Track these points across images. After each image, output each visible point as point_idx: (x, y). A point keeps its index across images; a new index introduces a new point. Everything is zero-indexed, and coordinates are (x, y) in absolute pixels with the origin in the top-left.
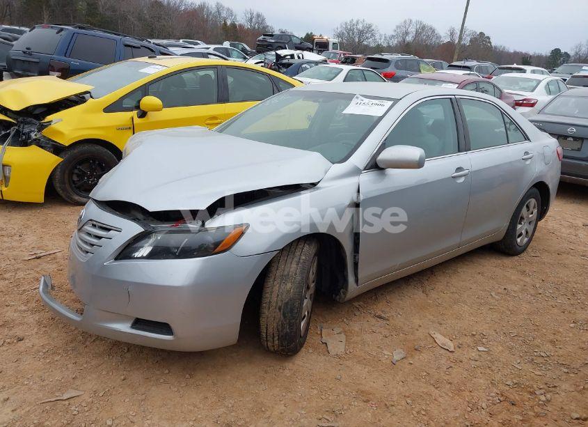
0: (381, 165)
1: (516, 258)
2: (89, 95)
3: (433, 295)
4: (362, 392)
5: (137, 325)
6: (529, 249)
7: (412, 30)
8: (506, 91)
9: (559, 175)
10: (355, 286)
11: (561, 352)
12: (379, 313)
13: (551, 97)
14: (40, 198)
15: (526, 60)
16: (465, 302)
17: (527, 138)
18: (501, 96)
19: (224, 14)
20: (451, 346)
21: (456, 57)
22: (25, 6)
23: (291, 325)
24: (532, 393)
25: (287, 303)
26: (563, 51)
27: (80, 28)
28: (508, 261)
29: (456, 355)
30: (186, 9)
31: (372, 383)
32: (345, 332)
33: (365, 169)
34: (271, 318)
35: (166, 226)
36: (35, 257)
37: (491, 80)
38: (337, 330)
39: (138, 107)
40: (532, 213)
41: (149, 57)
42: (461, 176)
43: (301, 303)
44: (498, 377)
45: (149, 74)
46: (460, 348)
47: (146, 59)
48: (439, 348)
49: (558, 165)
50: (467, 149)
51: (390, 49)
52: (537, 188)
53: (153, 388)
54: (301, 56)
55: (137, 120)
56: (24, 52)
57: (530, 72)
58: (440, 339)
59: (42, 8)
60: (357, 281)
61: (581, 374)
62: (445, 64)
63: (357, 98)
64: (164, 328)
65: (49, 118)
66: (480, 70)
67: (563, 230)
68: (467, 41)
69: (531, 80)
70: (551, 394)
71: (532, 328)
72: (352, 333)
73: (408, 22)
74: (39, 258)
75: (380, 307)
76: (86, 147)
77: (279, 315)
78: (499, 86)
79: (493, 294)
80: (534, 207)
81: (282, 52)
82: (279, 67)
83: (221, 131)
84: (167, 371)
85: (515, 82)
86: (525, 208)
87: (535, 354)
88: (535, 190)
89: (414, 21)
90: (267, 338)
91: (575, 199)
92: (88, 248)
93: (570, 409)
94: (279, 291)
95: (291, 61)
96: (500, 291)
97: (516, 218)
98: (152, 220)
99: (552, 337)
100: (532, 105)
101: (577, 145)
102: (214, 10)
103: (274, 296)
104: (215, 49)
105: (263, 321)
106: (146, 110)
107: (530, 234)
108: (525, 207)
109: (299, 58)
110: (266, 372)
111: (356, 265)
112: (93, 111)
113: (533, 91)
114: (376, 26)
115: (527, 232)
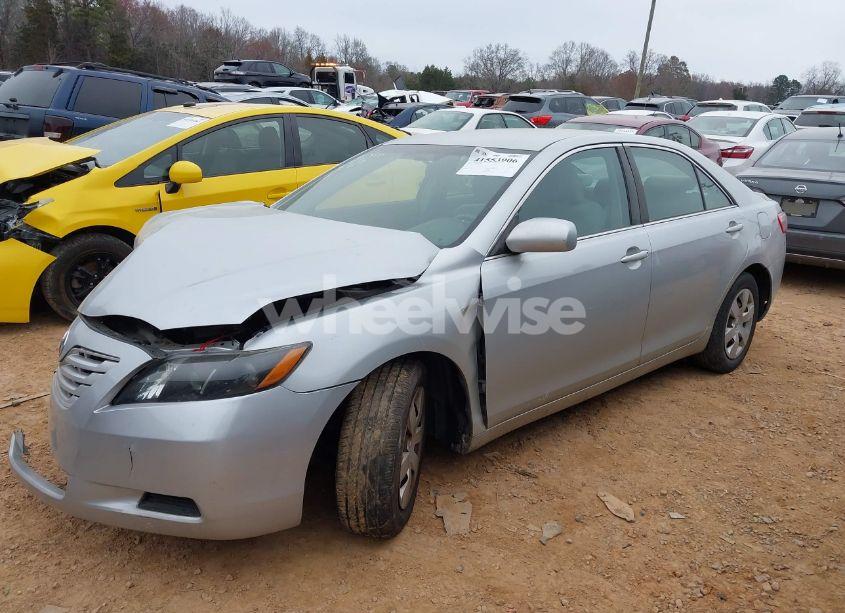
0: (513, 249)
1: (726, 376)
2: (93, 162)
3: (605, 436)
4: (494, 589)
5: (148, 504)
6: (746, 363)
7: (576, 57)
8: (707, 136)
9: (783, 253)
10: (483, 428)
11: (793, 515)
12: (524, 467)
13: (772, 142)
14: (24, 316)
15: (739, 92)
16: (651, 446)
17: (732, 202)
18: (699, 145)
19: (307, 44)
20: (629, 512)
21: (637, 92)
22: (22, 42)
23: (381, 493)
24: (752, 579)
25: (374, 461)
26: (790, 79)
27: (88, 67)
28: (714, 382)
29: (637, 526)
30: (252, 39)
31: (509, 576)
32: (471, 498)
33: (488, 256)
34: (352, 483)
35: (187, 351)
36: (10, 403)
37: (686, 123)
38: (459, 496)
39: (166, 178)
40: (747, 310)
41: (186, 106)
42: (635, 260)
43: (398, 459)
44: (700, 557)
45: (183, 130)
46: (643, 515)
47: (180, 109)
48: (612, 516)
49: (781, 239)
50: (644, 220)
51: (545, 84)
52: (751, 273)
53: (176, 598)
54: (415, 98)
55: (166, 197)
56: (8, 106)
57: (741, 110)
58: (614, 503)
59: (46, 44)
60: (485, 421)
61: (823, 547)
62: (622, 102)
63: (478, 151)
64: (187, 505)
65: (33, 198)
66: (671, 109)
67: (795, 332)
68: (653, 70)
69: (745, 120)
70: (779, 579)
71: (750, 480)
72: (481, 500)
73: (569, 46)
74: (18, 404)
75: (524, 459)
76: (91, 239)
77: (364, 480)
78: (698, 131)
79: (693, 431)
80: (749, 302)
81: (388, 94)
82: (384, 116)
83: (284, 208)
84: (198, 571)
85: (720, 124)
86: (735, 303)
87: (756, 519)
88: (750, 276)
89: (578, 44)
90: (347, 514)
91: (812, 287)
92: (72, 388)
93: (809, 601)
94: (362, 443)
95: (401, 106)
96: (703, 426)
97: (723, 318)
98: (168, 343)
99: (780, 493)
100: (746, 156)
101: (810, 209)
102: (292, 39)
103: (356, 449)
104: (292, 93)
105: (340, 488)
106: (178, 181)
107: (745, 340)
108: (735, 301)
109: (413, 100)
110: (349, 565)
111: (482, 397)
112: (100, 185)
113: (745, 135)
114: (524, 54)
115: (741, 339)
